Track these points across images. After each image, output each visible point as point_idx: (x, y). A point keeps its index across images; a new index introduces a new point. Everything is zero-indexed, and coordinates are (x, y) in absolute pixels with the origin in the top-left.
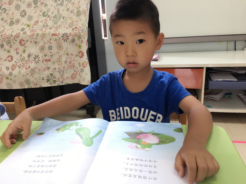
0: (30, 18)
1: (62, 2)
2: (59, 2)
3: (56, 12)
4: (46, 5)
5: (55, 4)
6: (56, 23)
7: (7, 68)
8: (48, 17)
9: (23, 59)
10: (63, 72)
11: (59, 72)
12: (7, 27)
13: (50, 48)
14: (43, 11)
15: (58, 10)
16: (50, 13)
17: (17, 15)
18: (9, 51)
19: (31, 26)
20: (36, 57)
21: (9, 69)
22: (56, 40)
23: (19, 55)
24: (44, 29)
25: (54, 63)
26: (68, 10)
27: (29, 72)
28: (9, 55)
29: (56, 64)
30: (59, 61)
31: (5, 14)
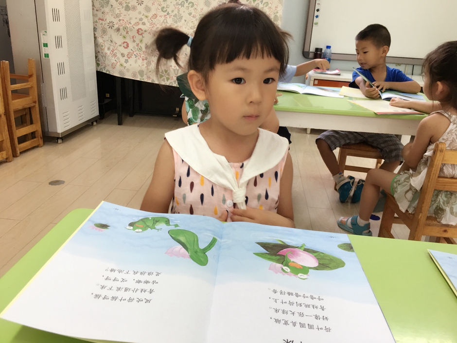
0: (148, 9)
1: (183, 3)
2: (179, 2)
3: (176, 12)
8: (168, 14)
9: (140, 49)
12: (123, 10)
14: (162, 6)
15: (179, 10)
16: (169, 10)
18: (124, 37)
19: (149, 18)
21: (124, 56)
23: (135, 44)
26: (190, 14)
27: (145, 64)
28: (124, 41)
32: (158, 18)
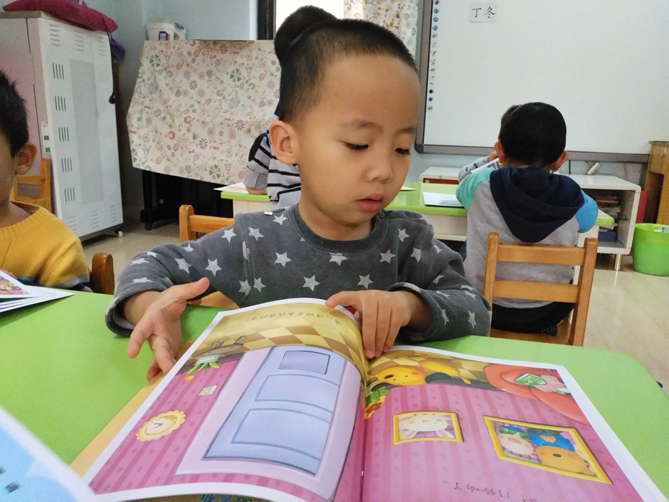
0: (201, 93)
2: (239, 83)
3: (233, 95)
4: (222, 82)
5: (234, 83)
6: (231, 108)
7: (169, 147)
8: (224, 98)
9: (186, 140)
10: (230, 165)
11: (226, 165)
12: (173, 97)
13: (221, 134)
14: (218, 89)
15: (237, 94)
16: (226, 94)
17: (185, 86)
18: (171, 126)
19: (202, 104)
20: (203, 140)
21: (170, 149)
22: (228, 126)
23: (182, 134)
24: (217, 112)
25: (222, 152)
26: (249, 97)
27: (192, 157)
28: (171, 130)
29: (225, 154)
30: (229, 152)
31: (171, 79)
32: (212, 103)
